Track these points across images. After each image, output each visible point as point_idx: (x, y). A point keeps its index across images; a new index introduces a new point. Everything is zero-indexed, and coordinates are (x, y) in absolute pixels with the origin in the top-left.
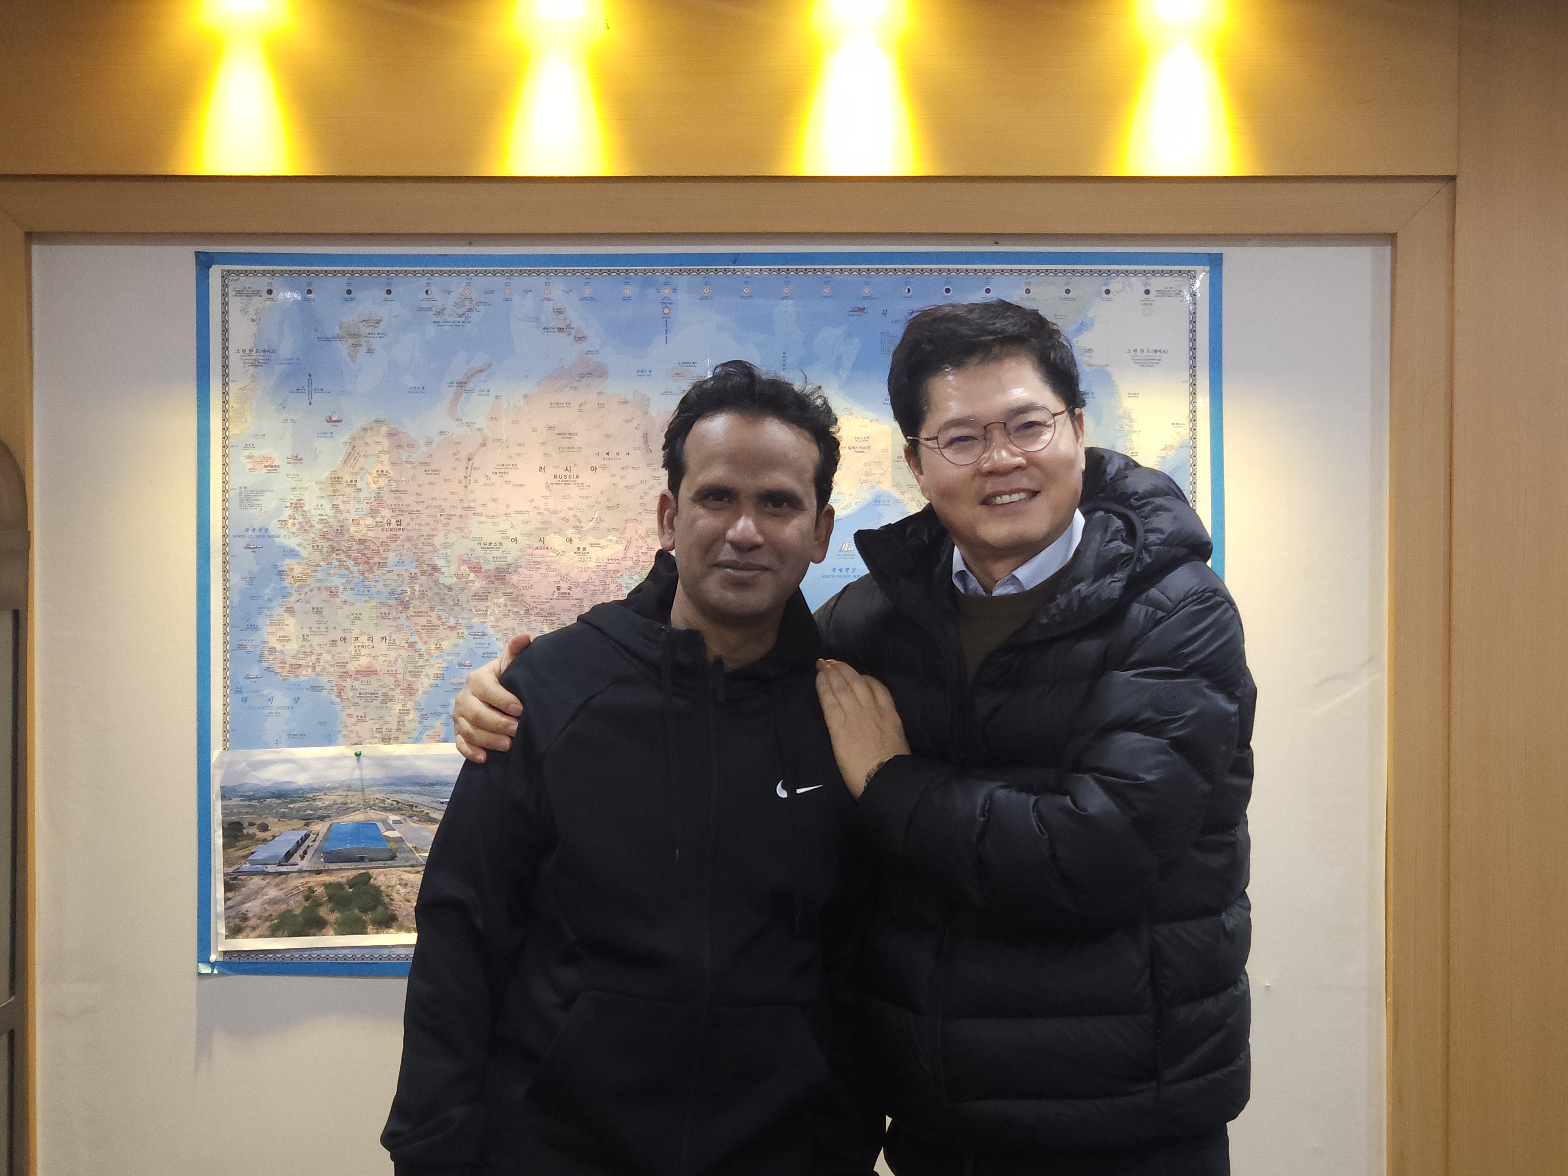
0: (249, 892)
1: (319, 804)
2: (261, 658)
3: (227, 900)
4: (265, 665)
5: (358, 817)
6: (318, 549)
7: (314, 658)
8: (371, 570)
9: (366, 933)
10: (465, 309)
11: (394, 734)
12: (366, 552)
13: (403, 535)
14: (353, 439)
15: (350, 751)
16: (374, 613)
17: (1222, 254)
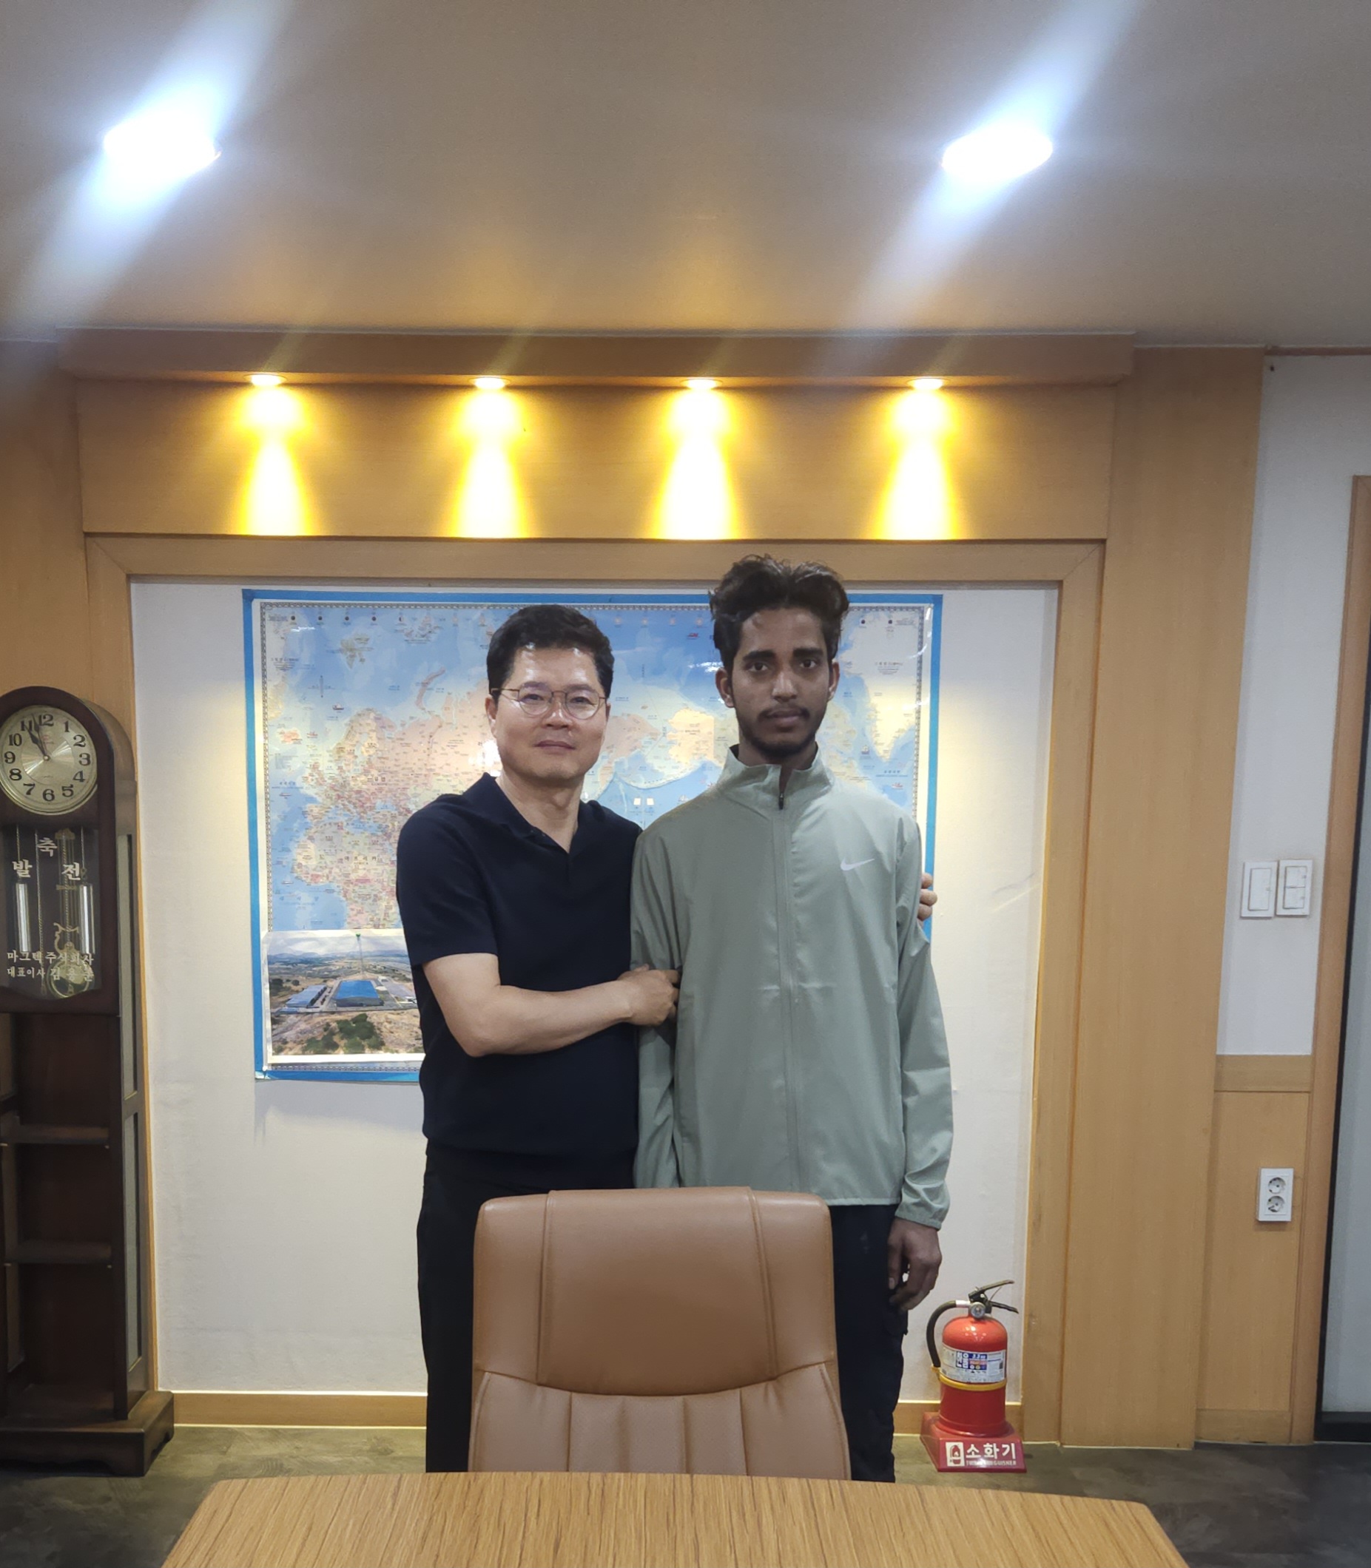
0: (287, 1025)
1: (333, 968)
2: (292, 871)
3: (273, 1030)
4: (296, 875)
5: (358, 977)
6: (329, 797)
7: (327, 871)
8: (365, 812)
9: (364, 1053)
10: (427, 631)
11: (382, 922)
12: (361, 799)
13: (386, 788)
14: (352, 721)
15: (352, 933)
16: (368, 841)
17: (942, 595)
